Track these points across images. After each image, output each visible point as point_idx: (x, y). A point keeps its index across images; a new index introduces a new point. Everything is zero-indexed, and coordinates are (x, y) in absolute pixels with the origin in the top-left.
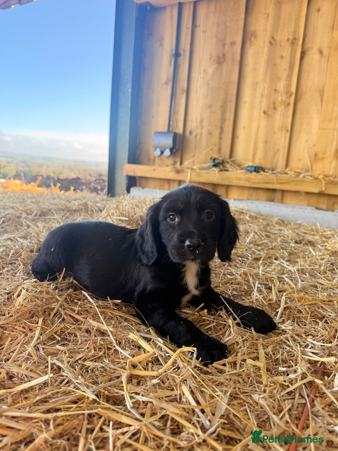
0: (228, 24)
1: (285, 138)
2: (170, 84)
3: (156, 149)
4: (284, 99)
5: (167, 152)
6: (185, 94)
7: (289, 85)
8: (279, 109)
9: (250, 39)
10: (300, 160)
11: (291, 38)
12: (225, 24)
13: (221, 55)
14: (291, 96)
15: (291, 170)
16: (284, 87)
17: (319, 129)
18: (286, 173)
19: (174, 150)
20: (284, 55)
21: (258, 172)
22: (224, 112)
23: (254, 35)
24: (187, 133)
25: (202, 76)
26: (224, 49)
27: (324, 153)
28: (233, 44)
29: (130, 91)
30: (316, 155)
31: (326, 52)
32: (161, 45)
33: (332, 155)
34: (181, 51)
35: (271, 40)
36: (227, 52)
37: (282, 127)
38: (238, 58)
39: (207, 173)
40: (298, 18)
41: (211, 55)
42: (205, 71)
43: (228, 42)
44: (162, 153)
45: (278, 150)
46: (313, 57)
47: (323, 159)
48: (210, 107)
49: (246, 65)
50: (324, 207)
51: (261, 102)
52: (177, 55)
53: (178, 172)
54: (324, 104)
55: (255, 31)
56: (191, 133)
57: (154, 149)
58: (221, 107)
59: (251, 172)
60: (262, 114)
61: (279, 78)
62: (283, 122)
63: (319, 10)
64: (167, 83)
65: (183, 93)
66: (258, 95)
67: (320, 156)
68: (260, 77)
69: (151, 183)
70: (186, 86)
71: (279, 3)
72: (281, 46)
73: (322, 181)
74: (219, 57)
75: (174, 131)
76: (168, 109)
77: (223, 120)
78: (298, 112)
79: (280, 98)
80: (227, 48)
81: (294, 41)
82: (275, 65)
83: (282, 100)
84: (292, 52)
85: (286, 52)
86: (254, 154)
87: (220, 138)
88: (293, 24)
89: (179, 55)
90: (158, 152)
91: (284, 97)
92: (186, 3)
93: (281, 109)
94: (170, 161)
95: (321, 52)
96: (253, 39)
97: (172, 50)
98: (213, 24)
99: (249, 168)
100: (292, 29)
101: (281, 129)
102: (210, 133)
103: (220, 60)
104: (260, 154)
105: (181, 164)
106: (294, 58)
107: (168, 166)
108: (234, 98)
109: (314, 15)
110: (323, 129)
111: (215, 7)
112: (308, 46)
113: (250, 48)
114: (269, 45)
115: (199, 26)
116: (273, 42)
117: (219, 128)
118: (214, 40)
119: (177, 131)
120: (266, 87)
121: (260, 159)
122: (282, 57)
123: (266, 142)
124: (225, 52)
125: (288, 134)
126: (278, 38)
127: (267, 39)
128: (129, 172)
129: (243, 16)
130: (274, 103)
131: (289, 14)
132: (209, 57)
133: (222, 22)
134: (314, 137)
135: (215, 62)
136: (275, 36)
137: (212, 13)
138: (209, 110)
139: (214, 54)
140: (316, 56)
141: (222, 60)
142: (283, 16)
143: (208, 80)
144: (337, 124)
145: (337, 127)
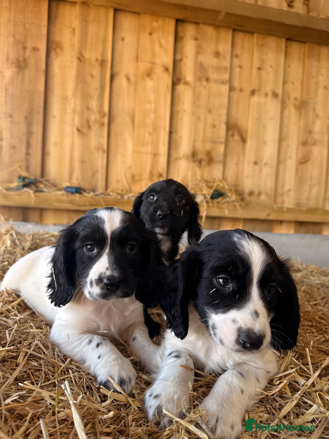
0: (27, 26)
1: (103, 158)
4: (98, 118)
7: (101, 106)
9: (55, 49)
10: (118, 182)
11: (100, 58)
12: (24, 26)
13: (21, 59)
14: (104, 116)
15: (112, 191)
16: (97, 106)
17: (134, 152)
18: (109, 195)
20: (94, 73)
21: (80, 193)
22: (29, 124)
23: (59, 45)
26: (24, 53)
27: (141, 175)
28: (35, 49)
30: (133, 176)
31: (132, 78)
35: (79, 56)
36: (29, 57)
38: (43, 66)
39: (18, 195)
40: (105, 41)
41: (8, 57)
43: (29, 46)
45: (97, 171)
46: (121, 82)
47: (140, 180)
48: (11, 116)
49: (53, 77)
51: (73, 118)
54: (136, 129)
55: (60, 43)
58: (26, 118)
59: (72, 193)
60: (75, 131)
61: (90, 96)
62: (99, 142)
63: (123, 39)
66: (69, 111)
67: (137, 178)
68: (70, 93)
71: (85, 21)
72: (90, 64)
74: (18, 61)
77: (29, 134)
78: (112, 133)
79: (93, 117)
80: (28, 53)
81: (103, 63)
82: (85, 82)
83: (95, 119)
84: (101, 73)
85: (96, 71)
86: (71, 174)
87: (28, 154)
88: (101, 46)
91: (97, 116)
93: (95, 128)
95: (128, 79)
96: (58, 50)
98: (8, 21)
99: (69, 189)
100: (100, 51)
101: (98, 148)
102: (13, 147)
104: (77, 174)
106: (104, 79)
108: (41, 110)
109: (119, 43)
110: (137, 152)
112: (116, 70)
113: (56, 58)
114: (78, 60)
116: (82, 59)
117: (25, 142)
118: (11, 39)
120: (78, 103)
121: (78, 180)
122: (92, 76)
123: (83, 161)
124: (26, 57)
125: (105, 155)
126: (87, 55)
127: (75, 54)
129: (45, 22)
130: (88, 121)
131: (96, 35)
132: (6, 57)
133: (21, 22)
134: (129, 159)
135: (14, 66)
136: (83, 53)
137: (7, 8)
138: (10, 119)
139: (12, 55)
140: (124, 82)
141: (22, 64)
142: (90, 35)
143: (6, 85)
144: (149, 149)
145: (149, 151)
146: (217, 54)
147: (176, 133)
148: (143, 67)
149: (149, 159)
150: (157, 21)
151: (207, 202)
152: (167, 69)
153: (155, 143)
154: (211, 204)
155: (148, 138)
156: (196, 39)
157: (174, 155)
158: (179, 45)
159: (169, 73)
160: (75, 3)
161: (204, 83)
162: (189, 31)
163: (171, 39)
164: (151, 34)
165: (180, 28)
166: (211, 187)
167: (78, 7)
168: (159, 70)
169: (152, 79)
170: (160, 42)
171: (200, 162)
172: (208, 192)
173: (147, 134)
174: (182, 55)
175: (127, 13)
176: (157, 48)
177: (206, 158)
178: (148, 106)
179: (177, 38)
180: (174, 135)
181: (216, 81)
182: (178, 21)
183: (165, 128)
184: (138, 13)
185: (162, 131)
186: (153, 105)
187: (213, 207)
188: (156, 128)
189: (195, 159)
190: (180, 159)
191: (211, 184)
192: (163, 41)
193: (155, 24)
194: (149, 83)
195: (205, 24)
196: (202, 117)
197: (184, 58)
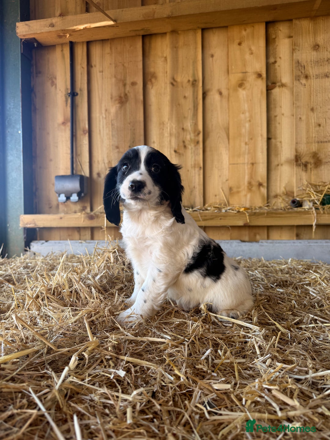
0: (126, 65)
1: (199, 175)
2: (69, 124)
3: (59, 196)
4: (193, 137)
5: (74, 197)
6: (87, 135)
7: (196, 124)
8: (190, 147)
9: (151, 80)
10: (216, 196)
11: (191, 79)
12: (123, 65)
13: (122, 95)
14: (199, 134)
15: (210, 206)
16: (191, 125)
17: (230, 164)
18: (207, 210)
19: (83, 195)
20: (186, 95)
23: (154, 76)
24: (95, 175)
25: (104, 116)
26: (125, 89)
27: (238, 187)
28: (134, 84)
29: (20, 132)
30: (231, 189)
31: (225, 92)
32: (53, 84)
33: (246, 188)
34: (78, 90)
35: (172, 81)
36: (129, 92)
37: (195, 164)
38: (141, 97)
40: (195, 62)
41: (111, 95)
42: (106, 110)
43: (128, 82)
44: (68, 198)
45: (194, 187)
46: (214, 98)
47: (238, 192)
48: (117, 147)
49: (150, 105)
50: (247, 238)
51: (170, 141)
52: (73, 94)
53: (91, 218)
54: (231, 141)
55: (154, 73)
56: (99, 175)
57: (57, 195)
60: (173, 153)
61: (185, 117)
62: (195, 160)
63: (212, 56)
64: (64, 123)
65: (85, 134)
66: (166, 134)
67: (235, 190)
68: (166, 117)
69: (56, 234)
70: (87, 126)
71: (175, 47)
72: (182, 87)
73: (245, 214)
74: (120, 97)
75: (79, 173)
76: (69, 151)
78: (208, 149)
79: (189, 137)
80: (128, 88)
81: (195, 82)
82: (179, 105)
83: (191, 139)
84: (194, 92)
85: (189, 93)
88: (191, 67)
89: (76, 94)
90: (63, 198)
91: (192, 135)
92: (78, 43)
93: (191, 147)
94: (78, 207)
95: (221, 93)
96: (153, 80)
97: (67, 89)
98: (110, 64)
100: (191, 72)
101: (194, 167)
103: (123, 100)
105: (92, 210)
106: (197, 98)
107: (75, 212)
109: (209, 60)
110: (234, 164)
111: (111, 48)
112: (208, 87)
113: (152, 88)
114: (171, 86)
115: (95, 66)
116: (175, 83)
118: (114, 80)
119: (83, 174)
120: (174, 126)
122: (185, 97)
124: (127, 92)
125: (202, 171)
126: (179, 79)
127: (168, 80)
128: (27, 224)
129: (141, 58)
130: (184, 142)
131: (186, 58)
132: (110, 96)
133: (120, 63)
134: (226, 173)
135: (117, 102)
136: (175, 78)
137: (108, 54)
138: (117, 150)
139: (115, 94)
140: (217, 97)
141: (124, 99)
142: (180, 59)
143: (112, 120)
144: (246, 159)
145: (246, 161)
146: (316, 47)
147: (275, 138)
148: (235, 78)
149: (247, 169)
150: (245, 30)
151: (317, 209)
152: (260, 76)
153: (253, 153)
154: (321, 211)
155: (244, 148)
156: (290, 37)
157: (274, 162)
158: (271, 48)
159: (262, 79)
160: (165, 33)
161: (304, 81)
162: (282, 30)
163: (262, 43)
164: (240, 44)
165: (271, 30)
166: (321, 192)
167: (168, 37)
168: (251, 78)
169: (244, 89)
170: (250, 49)
171: (305, 165)
172: (318, 198)
173: (243, 145)
174: (275, 58)
175: (214, 30)
176: (248, 57)
177: (312, 161)
178: (242, 116)
179: (269, 41)
180: (273, 141)
181: (317, 77)
182: (268, 24)
183: (262, 135)
184: (226, 27)
185: (260, 138)
186: (247, 114)
187: (324, 213)
188: (252, 137)
189: (299, 162)
190: (282, 165)
191: (321, 188)
192: (253, 48)
193: (244, 33)
194: (242, 93)
195: (299, 18)
196: (304, 118)
197: (278, 59)
